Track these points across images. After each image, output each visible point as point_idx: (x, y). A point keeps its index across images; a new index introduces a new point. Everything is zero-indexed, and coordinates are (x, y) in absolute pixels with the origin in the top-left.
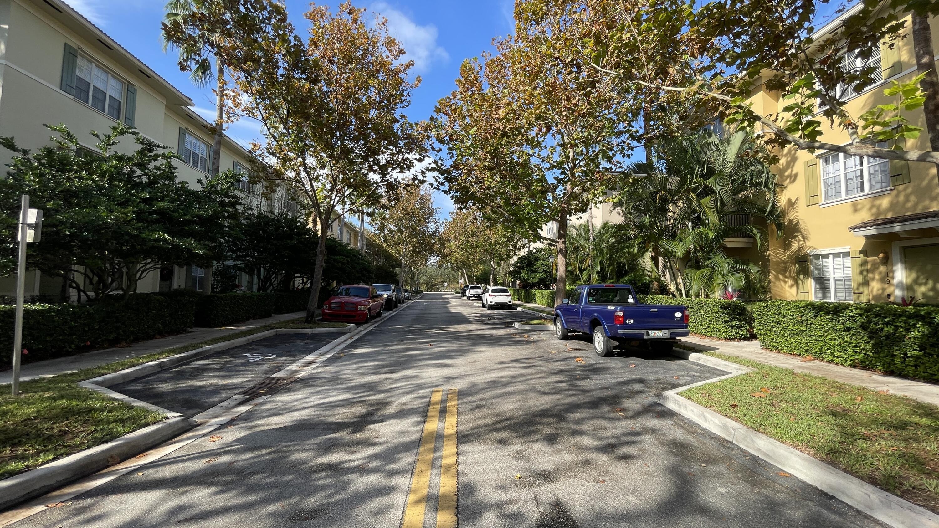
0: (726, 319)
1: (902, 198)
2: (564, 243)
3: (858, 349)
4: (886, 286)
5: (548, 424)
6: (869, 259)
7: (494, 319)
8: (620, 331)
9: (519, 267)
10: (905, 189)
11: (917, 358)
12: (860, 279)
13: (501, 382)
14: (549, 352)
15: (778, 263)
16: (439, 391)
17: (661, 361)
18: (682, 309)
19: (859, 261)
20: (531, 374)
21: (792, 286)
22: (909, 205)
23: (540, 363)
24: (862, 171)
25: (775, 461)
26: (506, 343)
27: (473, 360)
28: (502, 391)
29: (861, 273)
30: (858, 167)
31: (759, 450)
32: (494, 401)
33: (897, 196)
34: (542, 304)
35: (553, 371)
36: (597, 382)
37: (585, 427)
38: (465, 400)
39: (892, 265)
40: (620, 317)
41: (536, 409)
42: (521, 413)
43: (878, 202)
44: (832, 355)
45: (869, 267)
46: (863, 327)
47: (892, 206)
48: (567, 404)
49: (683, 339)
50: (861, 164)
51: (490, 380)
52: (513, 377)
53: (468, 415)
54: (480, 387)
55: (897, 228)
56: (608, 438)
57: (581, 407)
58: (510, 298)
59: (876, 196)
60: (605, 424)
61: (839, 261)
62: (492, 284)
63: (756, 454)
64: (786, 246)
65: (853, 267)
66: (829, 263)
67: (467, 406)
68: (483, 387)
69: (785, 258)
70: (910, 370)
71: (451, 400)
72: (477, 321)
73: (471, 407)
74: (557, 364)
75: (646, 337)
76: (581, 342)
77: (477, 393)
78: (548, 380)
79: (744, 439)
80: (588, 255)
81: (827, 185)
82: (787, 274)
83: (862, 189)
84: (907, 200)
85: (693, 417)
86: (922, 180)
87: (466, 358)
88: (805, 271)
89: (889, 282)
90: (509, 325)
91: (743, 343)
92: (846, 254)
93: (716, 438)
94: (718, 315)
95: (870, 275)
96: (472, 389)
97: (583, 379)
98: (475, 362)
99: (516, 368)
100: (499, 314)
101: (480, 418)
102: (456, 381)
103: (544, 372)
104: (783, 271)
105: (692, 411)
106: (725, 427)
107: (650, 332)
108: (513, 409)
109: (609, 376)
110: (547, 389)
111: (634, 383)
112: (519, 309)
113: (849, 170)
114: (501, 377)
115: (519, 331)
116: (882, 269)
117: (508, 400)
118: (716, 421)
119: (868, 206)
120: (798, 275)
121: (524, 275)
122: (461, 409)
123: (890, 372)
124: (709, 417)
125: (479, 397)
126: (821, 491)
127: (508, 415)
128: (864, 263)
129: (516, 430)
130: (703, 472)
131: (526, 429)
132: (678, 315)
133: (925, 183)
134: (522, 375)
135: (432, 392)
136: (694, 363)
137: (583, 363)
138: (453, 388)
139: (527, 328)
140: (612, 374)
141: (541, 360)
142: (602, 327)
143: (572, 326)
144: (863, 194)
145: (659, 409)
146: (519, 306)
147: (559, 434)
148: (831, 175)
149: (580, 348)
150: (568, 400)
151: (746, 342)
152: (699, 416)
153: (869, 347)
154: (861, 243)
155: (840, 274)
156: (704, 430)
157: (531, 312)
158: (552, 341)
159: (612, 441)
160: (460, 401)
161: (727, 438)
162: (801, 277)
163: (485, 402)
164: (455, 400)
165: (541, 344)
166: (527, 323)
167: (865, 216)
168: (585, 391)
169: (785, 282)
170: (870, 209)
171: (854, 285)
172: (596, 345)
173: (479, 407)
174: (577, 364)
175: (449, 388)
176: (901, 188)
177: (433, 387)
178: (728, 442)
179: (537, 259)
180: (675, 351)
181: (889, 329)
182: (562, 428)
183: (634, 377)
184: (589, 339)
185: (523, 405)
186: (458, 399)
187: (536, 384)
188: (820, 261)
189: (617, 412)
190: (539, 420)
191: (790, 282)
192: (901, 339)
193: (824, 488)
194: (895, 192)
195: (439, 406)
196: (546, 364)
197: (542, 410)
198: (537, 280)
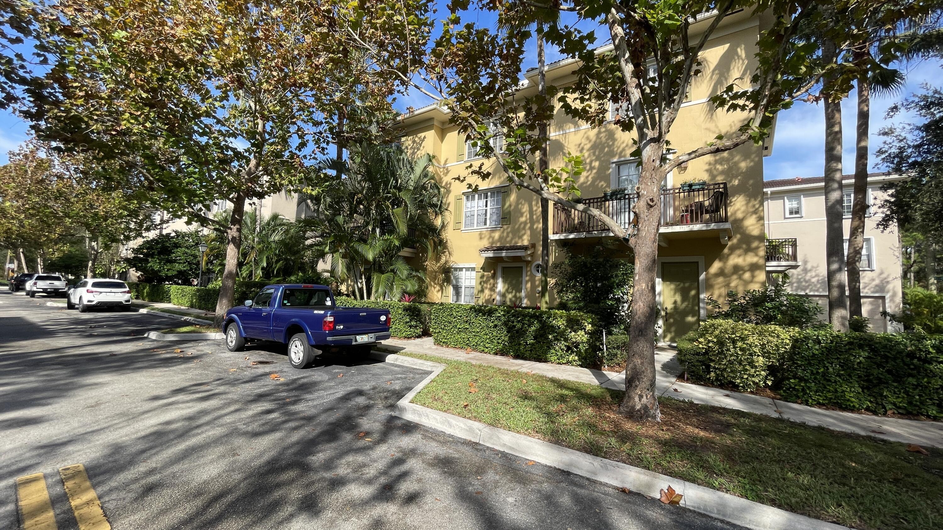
0: (408, 320)
1: (505, 234)
2: (239, 230)
3: (500, 341)
4: (493, 293)
5: (291, 482)
6: (486, 273)
7: (102, 327)
8: (329, 339)
9: (145, 255)
10: (508, 228)
11: (532, 344)
12: (479, 288)
13: (172, 431)
14: (226, 371)
15: (432, 272)
16: (35, 480)
17: (363, 366)
18: (387, 313)
19: (480, 274)
20: (219, 409)
21: (439, 291)
22: (508, 239)
23: (222, 389)
24: (486, 210)
25: (519, 451)
26: (146, 364)
27: (92, 402)
28: (182, 446)
29: (480, 283)
30: (484, 208)
31: (505, 445)
32: (176, 468)
33: (503, 232)
34: (181, 305)
35: (250, 398)
36: (315, 403)
37: (342, 470)
38: (113, 484)
39: (497, 279)
40: (331, 322)
41: (257, 463)
42: (237, 476)
43: (493, 235)
44: (484, 346)
45: (485, 279)
46: (505, 324)
47: (501, 238)
48: (297, 443)
49: (383, 342)
50: (486, 206)
51: (148, 431)
52: (190, 418)
53: (133, 512)
54: (133, 450)
55: (504, 254)
56: (376, 477)
57: (319, 443)
58: (127, 296)
59: (493, 230)
60: (361, 458)
61: (468, 273)
62: (89, 274)
63: (502, 449)
64: (438, 259)
65: (476, 279)
66: (463, 275)
67: (122, 494)
68: (140, 447)
69: (436, 268)
70: (528, 354)
71: (76, 492)
72: (67, 332)
73: (132, 495)
74: (247, 386)
75: (354, 343)
76: (263, 352)
77: (131, 462)
78: (250, 413)
79: (490, 438)
80: (253, 248)
81: (466, 217)
82: (436, 281)
83: (485, 224)
84: (508, 236)
85: (436, 425)
86: (516, 224)
87: (73, 400)
88: (447, 280)
89: (494, 291)
90: (137, 335)
91: (418, 341)
92: (473, 269)
93: (466, 443)
94: (401, 316)
95: (485, 285)
96: (117, 457)
97: (295, 403)
98: (97, 404)
99: (187, 402)
100: (108, 319)
101: (163, 512)
102: (70, 448)
103: (236, 402)
104: (434, 278)
105: (435, 418)
106: (471, 430)
107: (357, 337)
108: (219, 475)
109: (322, 393)
110: (254, 427)
111: (354, 397)
112: (143, 311)
113: (480, 208)
114: (168, 423)
115: (160, 344)
116: (492, 281)
117: (202, 461)
118: (462, 425)
119: (488, 237)
120: (443, 283)
121: (154, 264)
122: (111, 506)
123: (518, 356)
124: (454, 422)
125: (142, 468)
126: (559, 469)
127: (216, 488)
128: (482, 277)
129: (246, 511)
130: (484, 485)
131: (262, 503)
132: (383, 318)
133: (517, 226)
134: (204, 413)
135: (16, 487)
136: (393, 365)
137: (282, 380)
138: (70, 464)
139: (171, 337)
140: (325, 389)
141: (222, 385)
142: (304, 334)
143: (252, 334)
144: (485, 227)
145: (399, 423)
146: (143, 306)
147: (314, 493)
148: (469, 210)
149: (264, 360)
150: (296, 437)
151: (419, 340)
152: (443, 423)
153: (507, 339)
154: (482, 262)
155: (467, 283)
156: (451, 436)
157: (166, 315)
158: (222, 355)
159: (383, 480)
160: (100, 490)
161: (473, 440)
162: (445, 284)
163: (158, 476)
164: (86, 490)
165: (208, 360)
166: (171, 332)
167: (485, 243)
168: (309, 419)
169: (435, 288)
170: (489, 239)
171: (476, 291)
172: (293, 355)
173: (150, 489)
174: (275, 382)
175: (60, 466)
176: (505, 227)
177: (12, 474)
178: (476, 444)
179: (177, 246)
180: (375, 354)
181: (519, 326)
182: (313, 483)
183: (350, 389)
184: (283, 350)
185: (234, 462)
186: (94, 486)
187: (234, 422)
188: (457, 273)
189: (362, 438)
190: (273, 479)
191: (438, 288)
192: (525, 332)
193: (561, 467)
194: (502, 229)
195: (51, 514)
196: (232, 389)
197: (268, 463)
198: (175, 273)
